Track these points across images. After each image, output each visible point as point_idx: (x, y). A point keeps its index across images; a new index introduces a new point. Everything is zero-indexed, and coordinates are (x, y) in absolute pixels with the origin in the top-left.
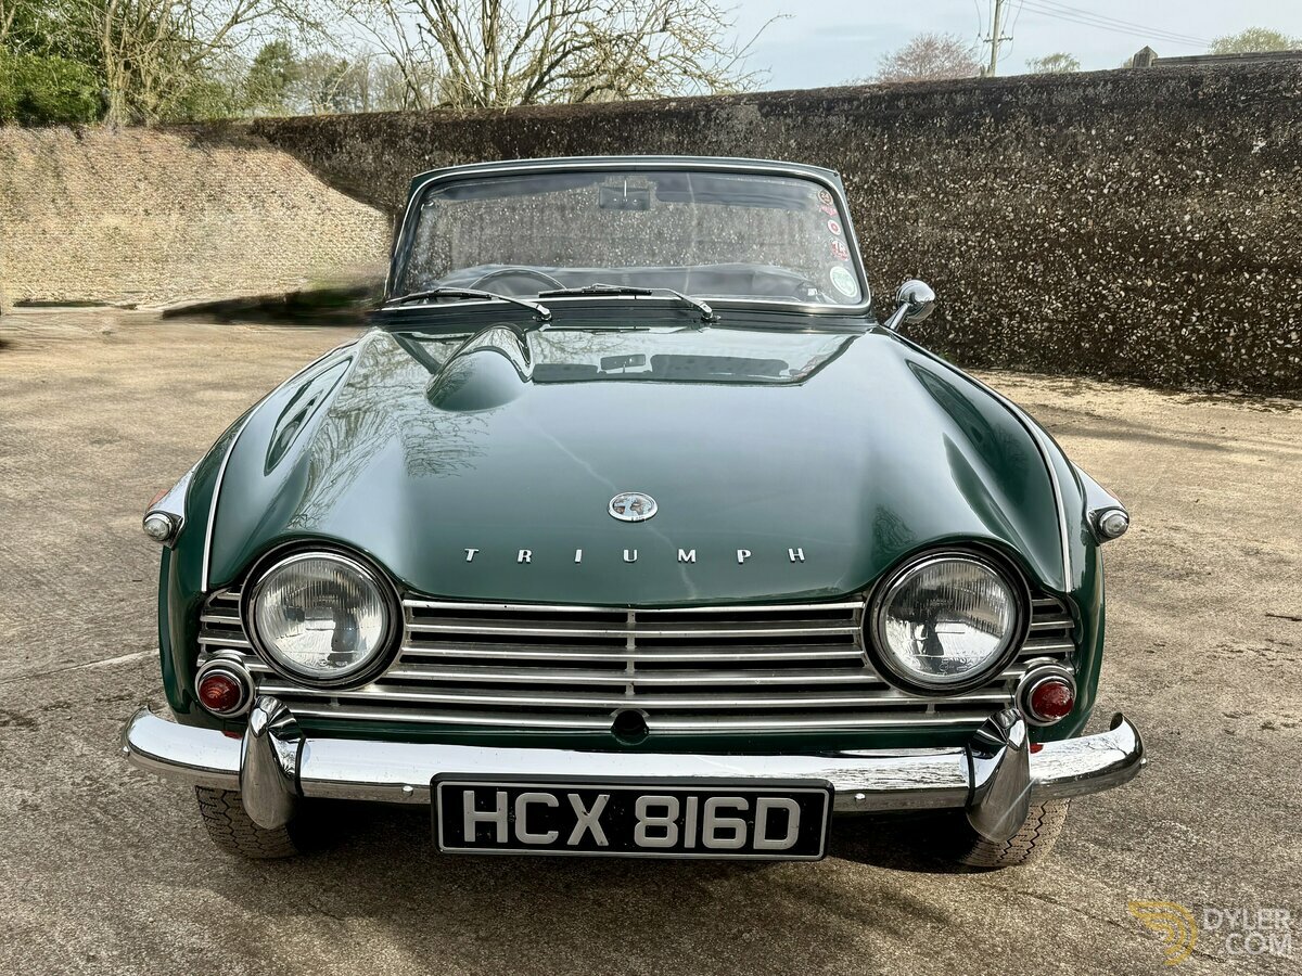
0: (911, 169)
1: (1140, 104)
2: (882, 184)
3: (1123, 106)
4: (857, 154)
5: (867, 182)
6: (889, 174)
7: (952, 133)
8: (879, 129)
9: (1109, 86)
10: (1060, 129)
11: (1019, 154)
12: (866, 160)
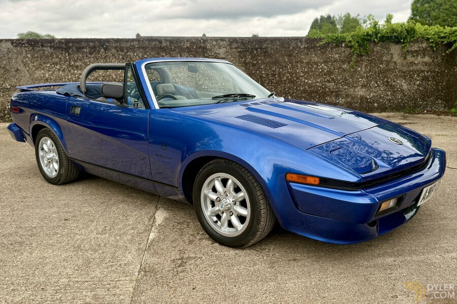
0: (78, 64)
1: (147, 48)
2: (68, 68)
3: (143, 48)
4: (57, 59)
5: (62, 68)
6: (70, 65)
7: (91, 54)
8: (64, 52)
9: (137, 42)
10: (125, 53)
11: (114, 60)
12: (61, 61)
